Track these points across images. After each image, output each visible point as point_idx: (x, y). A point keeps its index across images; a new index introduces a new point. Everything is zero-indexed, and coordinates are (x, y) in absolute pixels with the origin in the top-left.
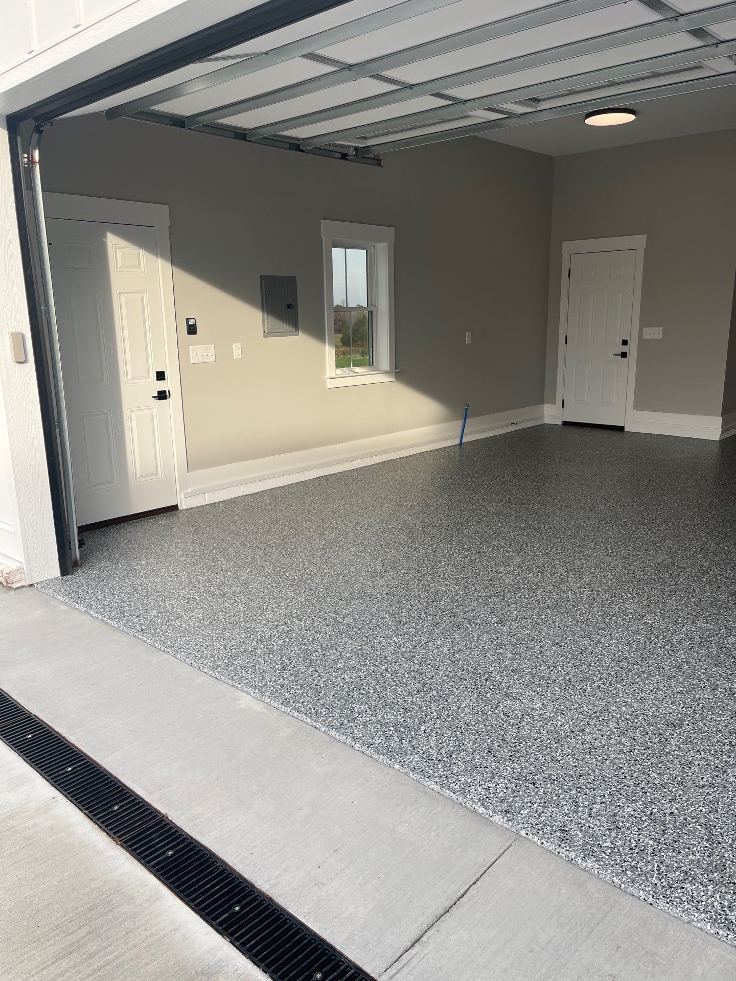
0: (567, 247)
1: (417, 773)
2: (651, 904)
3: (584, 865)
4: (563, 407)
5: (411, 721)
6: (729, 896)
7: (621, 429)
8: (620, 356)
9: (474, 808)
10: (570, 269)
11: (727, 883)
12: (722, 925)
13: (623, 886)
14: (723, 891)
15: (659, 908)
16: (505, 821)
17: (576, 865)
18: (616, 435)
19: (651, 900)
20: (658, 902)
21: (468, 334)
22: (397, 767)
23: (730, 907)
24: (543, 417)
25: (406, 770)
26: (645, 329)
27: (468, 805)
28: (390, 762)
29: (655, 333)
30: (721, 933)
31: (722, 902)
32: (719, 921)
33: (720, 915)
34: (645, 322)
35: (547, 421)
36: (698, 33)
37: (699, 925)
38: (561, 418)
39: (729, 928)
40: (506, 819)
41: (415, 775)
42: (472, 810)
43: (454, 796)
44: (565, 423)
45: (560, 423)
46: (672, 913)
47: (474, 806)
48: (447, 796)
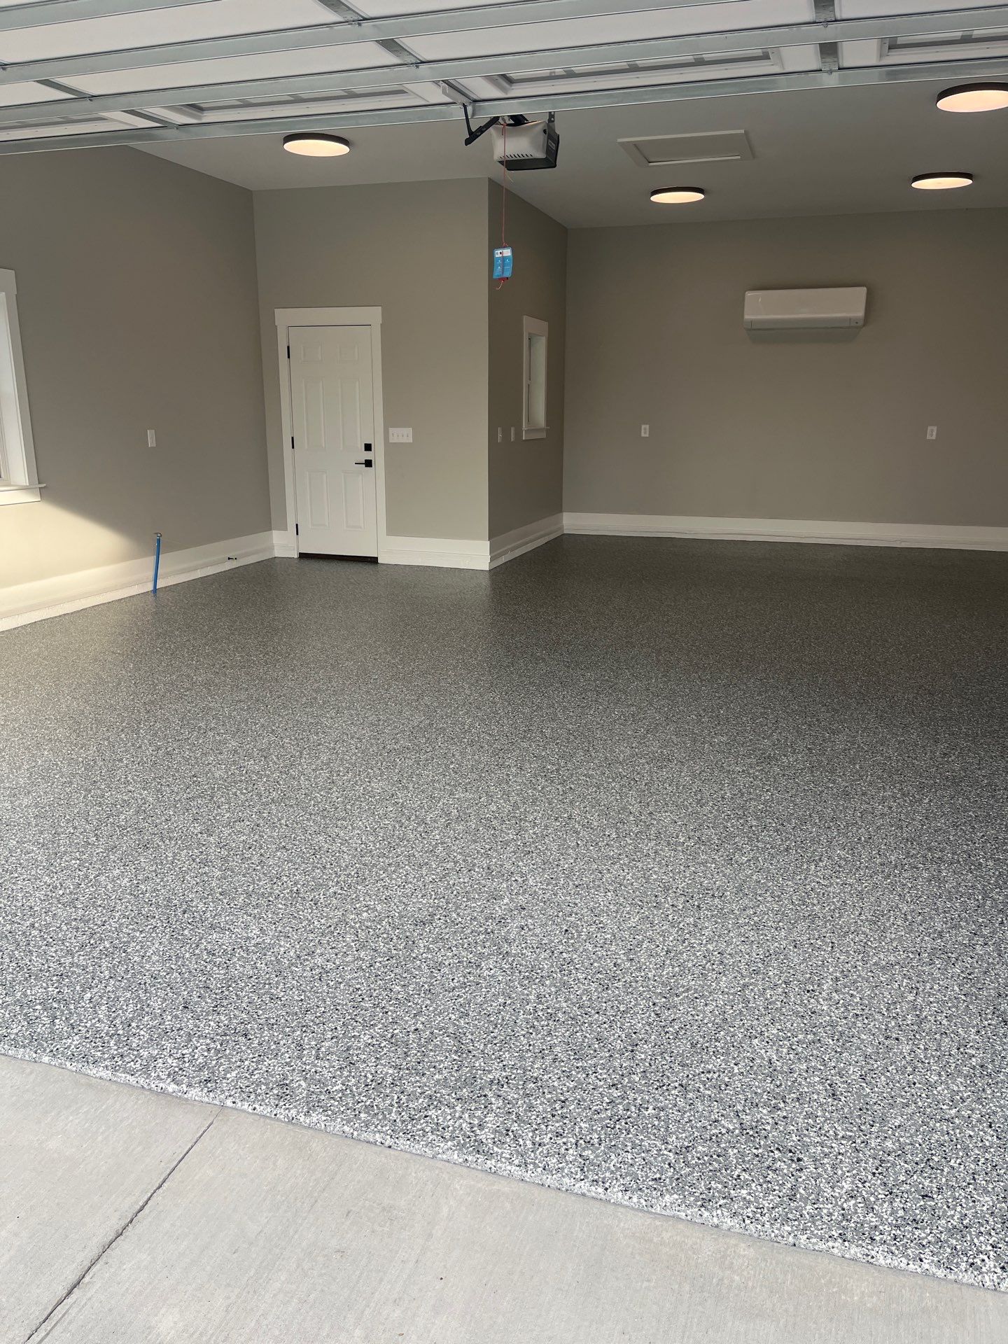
0: (284, 317)
1: (78, 1061)
2: (390, 1147)
3: (308, 1121)
4: (297, 534)
5: (69, 991)
6: (480, 1112)
7: (374, 561)
8: (364, 465)
9: (162, 1088)
10: (288, 347)
11: (478, 1097)
12: (471, 1149)
13: (355, 1133)
14: (473, 1108)
15: (399, 1149)
16: (204, 1094)
17: (300, 1125)
18: (367, 569)
19: (389, 1142)
20: (397, 1142)
21: (151, 434)
22: (46, 1059)
23: (480, 1125)
24: (272, 548)
25: (59, 1061)
26: (391, 430)
27: (153, 1086)
28: (34, 1055)
29: (403, 435)
30: (470, 1158)
31: (472, 1122)
32: (468, 1145)
33: (469, 1137)
34: (391, 420)
35: (278, 553)
36: (390, 45)
37: (445, 1157)
38: (296, 549)
39: (478, 1151)
40: (206, 1091)
41: (74, 1064)
42: (159, 1091)
43: (132, 1079)
44: (303, 556)
45: (296, 556)
46: (414, 1151)
47: (161, 1085)
48: (122, 1082)
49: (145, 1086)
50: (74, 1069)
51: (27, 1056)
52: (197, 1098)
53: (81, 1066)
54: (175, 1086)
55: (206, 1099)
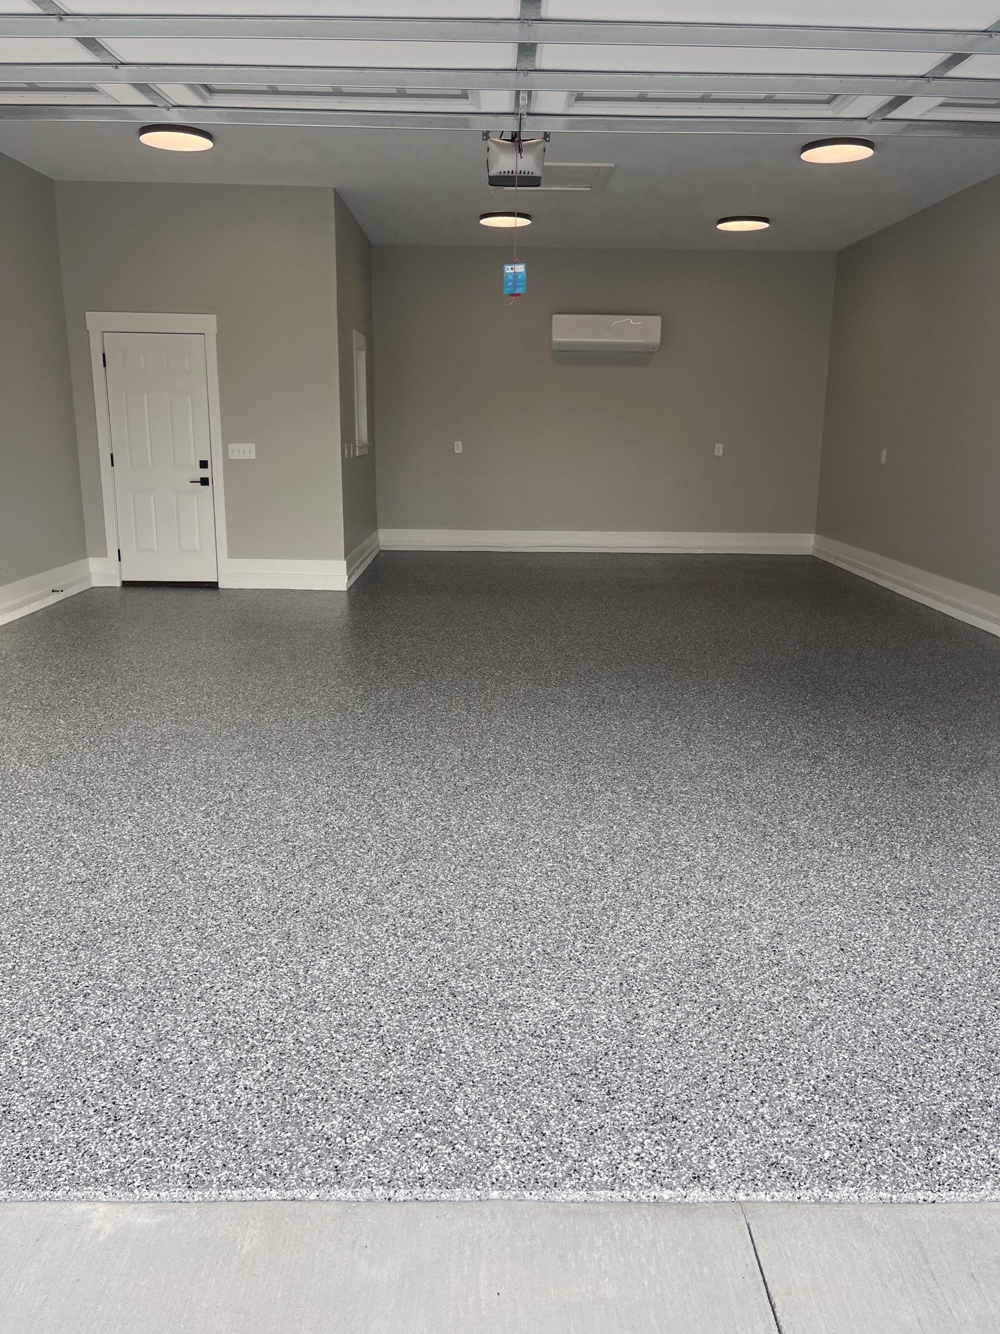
2: (934, 1202)
9: (655, 1197)
13: (894, 1197)
15: (944, 1201)
16: (709, 1193)
40: (708, 1190)
49: (634, 1199)
50: (537, 1198)
51: (468, 1196)
52: (700, 1200)
53: (543, 1193)
54: (671, 1192)
55: (714, 1199)
